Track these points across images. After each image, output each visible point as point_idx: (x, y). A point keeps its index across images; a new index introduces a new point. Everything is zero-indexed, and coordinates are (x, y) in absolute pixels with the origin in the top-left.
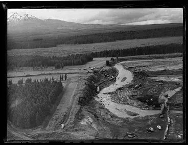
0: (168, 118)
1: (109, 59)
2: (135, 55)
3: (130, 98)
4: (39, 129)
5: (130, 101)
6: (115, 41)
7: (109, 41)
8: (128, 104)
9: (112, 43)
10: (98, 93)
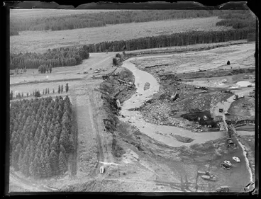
0: (240, 143)
1: (113, 54)
2: (146, 48)
3: (170, 115)
4: (67, 177)
5: (171, 120)
6: (104, 25)
7: (96, 26)
8: (170, 124)
9: (101, 28)
10: (120, 109)
